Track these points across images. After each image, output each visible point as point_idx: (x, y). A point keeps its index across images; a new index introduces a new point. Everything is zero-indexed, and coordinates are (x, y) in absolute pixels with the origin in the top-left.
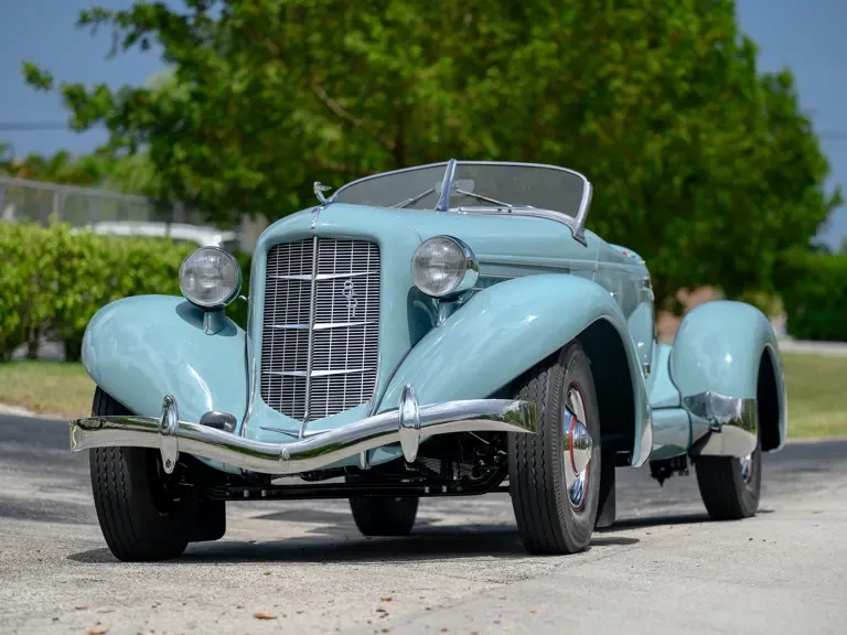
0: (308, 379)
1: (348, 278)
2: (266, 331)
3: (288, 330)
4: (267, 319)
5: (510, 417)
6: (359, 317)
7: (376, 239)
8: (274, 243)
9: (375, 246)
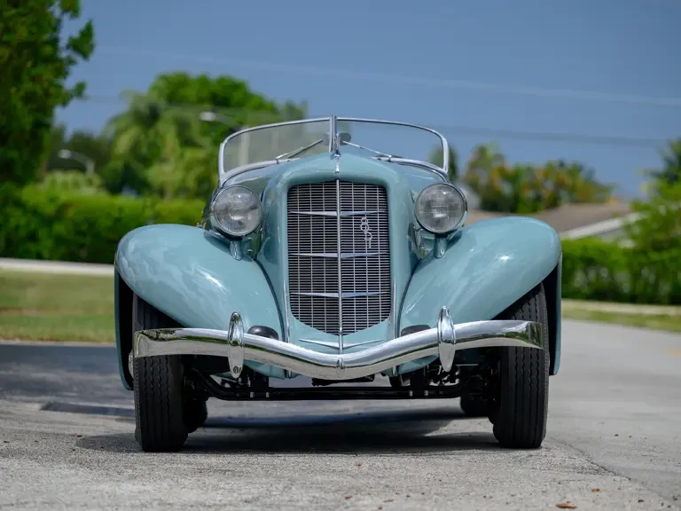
0: (340, 300)
1: (364, 216)
2: (292, 260)
3: (314, 257)
4: (292, 248)
5: (522, 336)
6: (374, 249)
7: (383, 182)
8: (294, 184)
9: (383, 189)
